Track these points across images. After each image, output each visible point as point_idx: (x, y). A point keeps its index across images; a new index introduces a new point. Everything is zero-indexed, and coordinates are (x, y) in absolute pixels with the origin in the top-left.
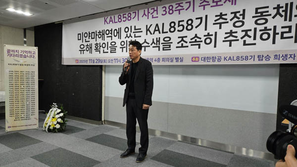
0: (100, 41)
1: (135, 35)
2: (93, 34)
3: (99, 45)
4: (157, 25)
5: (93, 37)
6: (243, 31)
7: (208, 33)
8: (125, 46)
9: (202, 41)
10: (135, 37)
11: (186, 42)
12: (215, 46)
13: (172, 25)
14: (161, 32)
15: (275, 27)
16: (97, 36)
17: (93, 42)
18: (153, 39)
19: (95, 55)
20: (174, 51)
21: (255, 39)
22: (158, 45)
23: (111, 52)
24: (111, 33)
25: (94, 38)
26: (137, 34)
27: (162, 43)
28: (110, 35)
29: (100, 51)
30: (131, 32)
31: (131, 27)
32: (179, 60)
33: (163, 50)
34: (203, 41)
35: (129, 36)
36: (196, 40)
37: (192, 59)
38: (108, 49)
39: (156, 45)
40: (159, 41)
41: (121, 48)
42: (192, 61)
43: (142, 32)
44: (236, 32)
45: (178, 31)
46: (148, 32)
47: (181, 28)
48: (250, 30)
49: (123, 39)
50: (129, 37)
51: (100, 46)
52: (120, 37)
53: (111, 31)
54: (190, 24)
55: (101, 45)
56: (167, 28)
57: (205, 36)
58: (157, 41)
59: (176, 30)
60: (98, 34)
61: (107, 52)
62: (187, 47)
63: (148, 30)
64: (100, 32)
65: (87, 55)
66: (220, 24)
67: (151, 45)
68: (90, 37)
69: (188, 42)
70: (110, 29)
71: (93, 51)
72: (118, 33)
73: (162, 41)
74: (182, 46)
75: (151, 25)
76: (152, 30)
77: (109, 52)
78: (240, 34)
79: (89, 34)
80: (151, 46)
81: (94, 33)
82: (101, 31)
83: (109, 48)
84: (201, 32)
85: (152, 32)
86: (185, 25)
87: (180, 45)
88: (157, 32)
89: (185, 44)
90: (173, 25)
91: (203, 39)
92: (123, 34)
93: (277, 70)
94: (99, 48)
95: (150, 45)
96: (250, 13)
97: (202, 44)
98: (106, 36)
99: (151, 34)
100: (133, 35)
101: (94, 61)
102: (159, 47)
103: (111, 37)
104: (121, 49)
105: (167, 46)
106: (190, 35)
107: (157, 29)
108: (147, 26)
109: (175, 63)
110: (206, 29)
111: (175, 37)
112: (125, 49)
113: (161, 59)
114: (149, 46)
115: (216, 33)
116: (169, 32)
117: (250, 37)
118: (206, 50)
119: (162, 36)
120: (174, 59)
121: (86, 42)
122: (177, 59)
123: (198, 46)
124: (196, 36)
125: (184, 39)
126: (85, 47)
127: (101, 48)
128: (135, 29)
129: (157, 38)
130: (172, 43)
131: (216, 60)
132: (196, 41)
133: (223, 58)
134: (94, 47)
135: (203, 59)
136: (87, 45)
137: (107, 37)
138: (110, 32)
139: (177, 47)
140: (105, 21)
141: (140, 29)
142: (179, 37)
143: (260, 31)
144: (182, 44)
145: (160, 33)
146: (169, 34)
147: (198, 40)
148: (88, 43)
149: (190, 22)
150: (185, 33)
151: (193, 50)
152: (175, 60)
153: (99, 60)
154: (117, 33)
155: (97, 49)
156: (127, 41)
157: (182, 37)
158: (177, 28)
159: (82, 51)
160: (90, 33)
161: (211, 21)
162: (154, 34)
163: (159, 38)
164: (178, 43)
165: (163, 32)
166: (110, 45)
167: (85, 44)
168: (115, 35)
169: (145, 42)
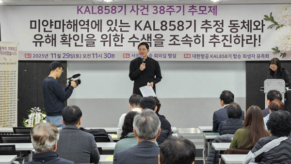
0: (69, 32)
1: (121, 29)
2: (58, 23)
3: (67, 37)
4: (148, 22)
5: (58, 26)
6: (223, 36)
7: (197, 35)
8: (108, 39)
9: (192, 41)
10: (121, 31)
12: (203, 46)
15: (242, 35)
16: (65, 26)
17: (58, 32)
18: (144, 35)
20: (167, 48)
21: (231, 42)
22: (149, 41)
23: (87, 46)
24: (88, 25)
25: (60, 28)
26: (124, 29)
27: (154, 40)
28: (86, 26)
29: (69, 44)
30: (116, 25)
31: (116, 20)
32: (172, 57)
33: (155, 46)
34: (194, 41)
35: (113, 29)
36: (187, 39)
37: (184, 55)
38: (82, 42)
39: (147, 41)
40: (151, 37)
41: (101, 41)
42: (185, 57)
43: (129, 26)
44: (218, 36)
45: (170, 30)
46: (137, 27)
48: (228, 36)
49: (105, 32)
50: (113, 31)
51: (70, 38)
52: (100, 30)
53: (88, 22)
54: (181, 25)
55: (72, 37)
56: (158, 26)
57: (194, 37)
58: (148, 37)
59: (168, 29)
60: (66, 23)
61: (82, 46)
62: (179, 45)
63: (137, 25)
64: (70, 22)
66: (206, 28)
67: (141, 40)
68: (53, 27)
69: (180, 41)
70: (86, 20)
71: (59, 43)
72: (98, 25)
73: (153, 37)
74: (174, 44)
75: (141, 21)
76: (142, 25)
77: (85, 45)
78: (221, 38)
79: (51, 22)
81: (59, 21)
82: (72, 21)
83: (85, 41)
84: (191, 33)
85: (143, 28)
86: (177, 26)
87: (172, 42)
88: (148, 29)
89: (177, 42)
90: (164, 23)
91: (193, 39)
92: (105, 28)
93: (244, 64)
94: (67, 40)
95: (139, 40)
96: (227, 23)
97: (193, 43)
98: (79, 27)
99: (141, 30)
100: (118, 28)
101: (59, 55)
102: (150, 43)
103: (88, 29)
104: (102, 43)
105: (159, 42)
107: (148, 25)
108: (136, 21)
109: (168, 59)
110: (195, 31)
111: (167, 35)
112: (107, 44)
113: (153, 55)
115: (203, 35)
116: (160, 30)
117: (228, 41)
118: (196, 48)
119: (154, 33)
122: (170, 55)
123: (189, 45)
124: (187, 36)
125: (176, 37)
126: (44, 38)
127: (72, 40)
128: (121, 23)
129: (148, 35)
130: (164, 40)
131: (205, 57)
132: (187, 40)
133: (210, 56)
134: (59, 39)
135: (194, 56)
136: (48, 36)
137: (82, 28)
139: (170, 44)
140: (79, 10)
141: (128, 24)
142: (171, 36)
143: (234, 37)
144: (174, 42)
145: (151, 30)
146: (161, 32)
147: (189, 39)
149: (181, 23)
150: (176, 32)
151: (185, 48)
152: (167, 56)
153: (68, 55)
154: (96, 25)
155: (64, 41)
156: (110, 35)
157: (175, 36)
158: (169, 27)
159: (38, 42)
160: (53, 21)
161: (198, 26)
162: (144, 30)
163: (151, 35)
164: (171, 41)
165: (154, 30)
166: (85, 38)
167: (44, 34)
168: (94, 27)
169: (134, 37)
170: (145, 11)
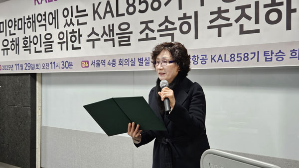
0: (30, 33)
1: (78, 20)
2: (20, 21)
3: (28, 40)
4: (108, 3)
5: (20, 27)
6: (237, 8)
7: (185, 14)
8: (65, 40)
9: (175, 29)
10: (78, 24)
11: (153, 31)
12: (196, 37)
13: (130, 2)
14: (115, 14)
16: (26, 25)
17: (20, 34)
18: (104, 27)
19: (24, 57)
21: (257, 22)
22: (112, 38)
23: (46, 52)
24: (45, 20)
25: (21, 29)
26: (81, 20)
27: (117, 34)
28: (43, 23)
29: (30, 50)
30: (72, 16)
31: (72, 7)
32: (144, 63)
33: (120, 45)
34: (178, 28)
35: (69, 23)
36: (167, 27)
38: (41, 46)
39: (108, 38)
40: (113, 30)
41: (59, 43)
43: (87, 15)
44: (227, 11)
45: (140, 11)
46: (96, 15)
47: (143, 6)
48: (249, 6)
49: (62, 29)
50: (69, 26)
51: (31, 42)
52: (57, 26)
53: (45, 15)
55: (32, 40)
56: (123, 8)
57: (179, 19)
58: (110, 30)
59: (137, 10)
60: (26, 21)
61: (41, 52)
62: (155, 38)
63: (95, 12)
64: (29, 18)
67: (102, 36)
68: (17, 27)
69: (156, 31)
70: (43, 13)
71: (21, 49)
72: (55, 18)
73: (117, 30)
74: (147, 39)
75: (100, 3)
77: (43, 51)
78: (234, 14)
79: (15, 22)
80: (102, 39)
81: (21, 19)
82: (31, 17)
83: (43, 45)
85: (102, 16)
86: (150, 1)
87: (143, 36)
88: (109, 15)
89: (151, 35)
91: (178, 24)
92: (62, 21)
94: (28, 45)
95: (100, 37)
97: (177, 33)
98: (37, 24)
99: (101, 18)
100: (75, 21)
101: (22, 66)
102: (113, 40)
103: (45, 25)
104: (60, 45)
106: (158, 18)
107: (108, 9)
108: (94, 5)
109: (137, 67)
110: (180, 8)
112: (64, 45)
113: (117, 61)
114: (99, 39)
115: (196, 13)
116: (126, 14)
117: (249, 18)
119: (117, 21)
120: (137, 60)
121: (11, 35)
122: (141, 61)
124: (167, 20)
125: (149, 25)
126: (10, 44)
127: (32, 44)
128: (78, 12)
129: (109, 26)
130: (131, 33)
131: (199, 61)
132: (167, 29)
133: (209, 58)
134: (21, 45)
136: (13, 41)
137: (40, 26)
138: (44, 17)
139: (140, 40)
141: (85, 11)
142: (142, 23)
143: (266, 6)
144: (147, 34)
145: (113, 16)
146: (127, 18)
147: (170, 26)
148: (14, 37)
150: (149, 15)
152: (137, 63)
153: (29, 65)
154: (53, 18)
155: (26, 47)
156: (67, 31)
157: (147, 23)
158: (138, 7)
159: (5, 50)
160: (17, 20)
162: (104, 18)
163: (113, 25)
164: (141, 33)
165: (118, 15)
166: (43, 40)
167: (10, 38)
168: (51, 22)
169: (93, 32)
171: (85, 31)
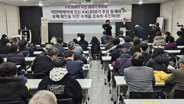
0: (63, 14)
2: (60, 11)
6: (109, 15)
7: (101, 14)
12: (103, 18)
13: (91, 11)
15: (115, 14)
16: (62, 12)
17: (60, 14)
19: (61, 19)
20: (92, 19)
21: (111, 17)
23: (69, 18)
26: (79, 13)
29: (63, 18)
31: (77, 10)
37: (97, 21)
39: (86, 17)
43: (81, 12)
44: (107, 15)
47: (94, 12)
49: (74, 14)
50: (76, 14)
51: (64, 16)
52: (72, 13)
53: (69, 11)
54: (96, 12)
56: (89, 12)
61: (67, 18)
63: (83, 12)
65: (56, 19)
66: (104, 12)
69: (96, 16)
73: (88, 16)
74: (94, 17)
76: (85, 12)
80: (84, 17)
82: (64, 11)
84: (99, 14)
91: (100, 16)
92: (74, 13)
93: (115, 23)
96: (110, 11)
97: (100, 17)
98: (66, 12)
100: (78, 13)
101: (60, 21)
103: (69, 13)
105: (90, 17)
106: (96, 14)
109: (92, 22)
111: (92, 15)
112: (74, 17)
113: (88, 21)
115: (103, 15)
118: (101, 19)
119: (88, 14)
121: (56, 14)
122: (93, 21)
126: (56, 16)
129: (86, 15)
131: (103, 21)
132: (98, 16)
134: (60, 16)
135: (100, 21)
140: (66, 7)
143: (112, 15)
146: (90, 14)
150: (95, 14)
151: (97, 19)
153: (63, 21)
158: (92, 12)
159: (54, 17)
160: (58, 11)
161: (101, 12)
166: (68, 16)
169: (82, 15)
170: (85, 8)
171: (80, 15)
